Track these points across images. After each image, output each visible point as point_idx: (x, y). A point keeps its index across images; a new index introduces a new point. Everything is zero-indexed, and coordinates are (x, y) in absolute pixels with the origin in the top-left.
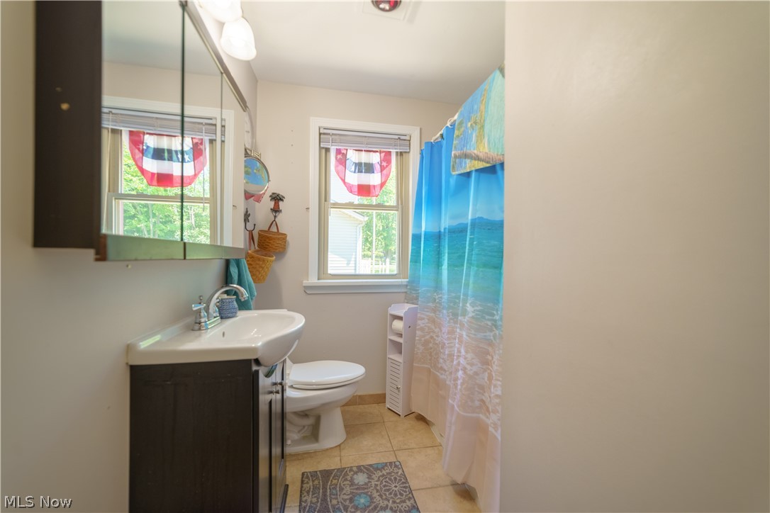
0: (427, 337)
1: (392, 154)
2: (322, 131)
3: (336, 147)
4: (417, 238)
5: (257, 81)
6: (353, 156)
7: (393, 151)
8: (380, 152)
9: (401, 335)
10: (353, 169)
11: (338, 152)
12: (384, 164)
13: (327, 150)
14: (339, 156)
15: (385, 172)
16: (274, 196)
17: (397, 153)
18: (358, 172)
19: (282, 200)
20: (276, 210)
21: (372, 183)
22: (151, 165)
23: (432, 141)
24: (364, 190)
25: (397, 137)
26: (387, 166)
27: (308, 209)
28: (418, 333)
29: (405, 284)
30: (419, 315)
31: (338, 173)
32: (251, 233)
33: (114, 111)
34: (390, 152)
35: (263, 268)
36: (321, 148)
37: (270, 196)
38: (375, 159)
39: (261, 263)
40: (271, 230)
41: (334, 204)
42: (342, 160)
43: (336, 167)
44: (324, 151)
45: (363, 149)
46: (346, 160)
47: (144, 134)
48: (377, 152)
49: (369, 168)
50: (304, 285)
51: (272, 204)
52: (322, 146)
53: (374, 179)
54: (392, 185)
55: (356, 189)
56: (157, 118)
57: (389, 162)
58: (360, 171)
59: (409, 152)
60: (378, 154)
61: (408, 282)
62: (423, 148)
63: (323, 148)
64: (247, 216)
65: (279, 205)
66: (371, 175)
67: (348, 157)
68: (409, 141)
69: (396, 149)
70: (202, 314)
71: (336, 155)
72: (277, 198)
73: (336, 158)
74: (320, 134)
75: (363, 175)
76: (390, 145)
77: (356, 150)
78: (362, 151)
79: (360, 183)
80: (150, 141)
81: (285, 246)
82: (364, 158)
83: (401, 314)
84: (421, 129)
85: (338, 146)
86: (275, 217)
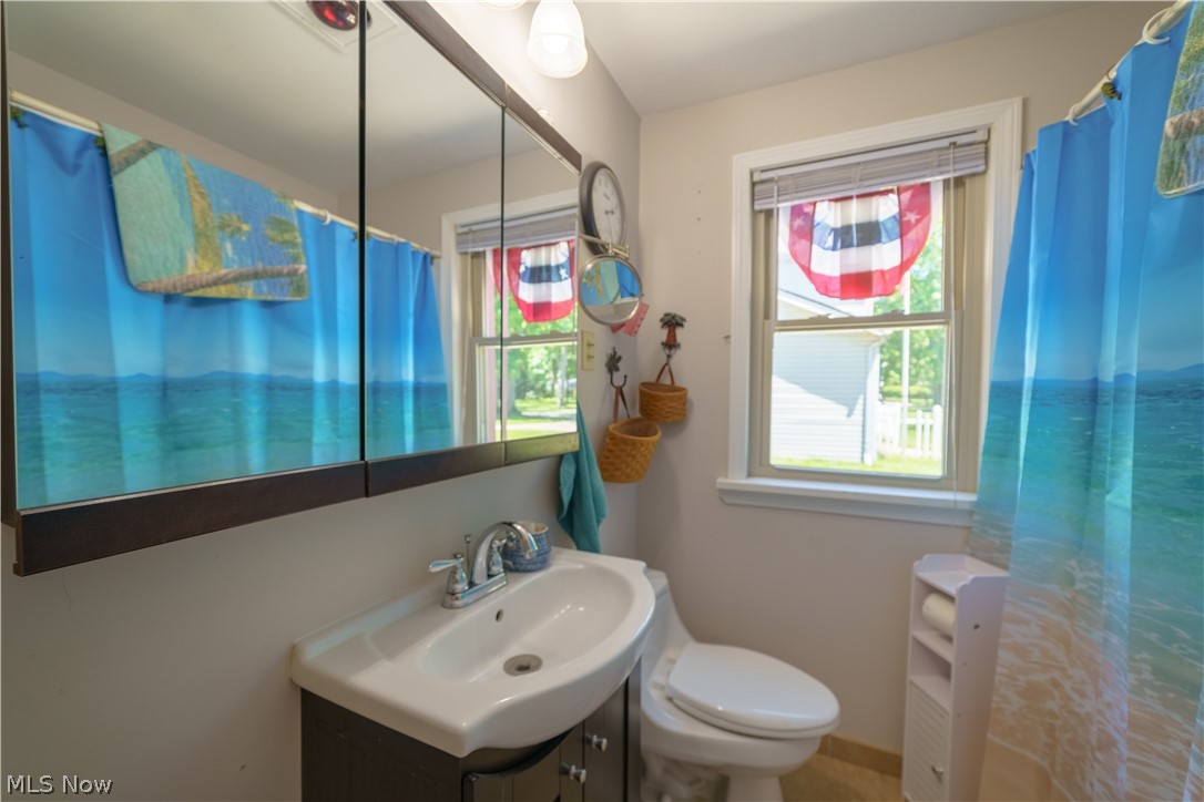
0: (1040, 678)
1: (932, 188)
2: (757, 177)
3: (789, 204)
4: (1006, 394)
5: (640, 120)
6: (828, 215)
7: (936, 181)
8: (899, 192)
9: (949, 638)
10: (830, 241)
11: (797, 212)
12: (912, 217)
13: (769, 214)
14: (799, 222)
15: (912, 235)
16: (667, 319)
17: (946, 182)
18: (842, 247)
19: (681, 325)
20: (671, 344)
21: (875, 266)
22: (528, 293)
23: (1069, 118)
24: (858, 284)
25: (945, 143)
26: (918, 221)
27: (727, 337)
28: (1005, 656)
29: (967, 507)
30: (1008, 609)
31: (795, 256)
32: (620, 391)
33: (474, 228)
34: (928, 184)
35: (634, 457)
36: (755, 213)
37: (662, 320)
38: (886, 209)
39: (629, 448)
40: (661, 381)
41: (785, 323)
42: (805, 229)
43: (792, 245)
44: (762, 218)
45: (854, 193)
46: (812, 227)
47: (522, 249)
48: (891, 191)
49: (869, 234)
50: (718, 486)
51: (663, 334)
52: (757, 207)
53: (884, 256)
54: (931, 263)
55: (837, 286)
56: (531, 224)
57: (924, 210)
58: (846, 245)
59: (984, 173)
60: (894, 197)
61: (976, 504)
62: (1033, 146)
63: (761, 211)
64: (613, 363)
65: (674, 336)
66: (874, 249)
67: (818, 218)
68: (986, 142)
69: (941, 173)
70: (458, 576)
71: (792, 221)
72: (672, 323)
73: (791, 227)
74: (753, 184)
75: (853, 252)
76: (927, 166)
77: (836, 200)
78: (850, 198)
79: (846, 271)
80: (528, 259)
81: (684, 410)
82: (856, 213)
83: (952, 590)
84: (1025, 103)
85: (793, 199)
86: (669, 356)
